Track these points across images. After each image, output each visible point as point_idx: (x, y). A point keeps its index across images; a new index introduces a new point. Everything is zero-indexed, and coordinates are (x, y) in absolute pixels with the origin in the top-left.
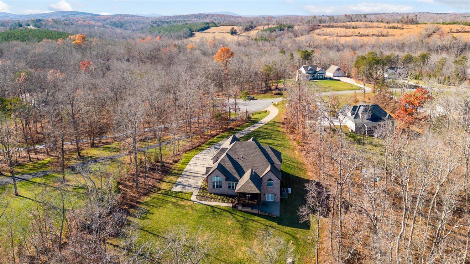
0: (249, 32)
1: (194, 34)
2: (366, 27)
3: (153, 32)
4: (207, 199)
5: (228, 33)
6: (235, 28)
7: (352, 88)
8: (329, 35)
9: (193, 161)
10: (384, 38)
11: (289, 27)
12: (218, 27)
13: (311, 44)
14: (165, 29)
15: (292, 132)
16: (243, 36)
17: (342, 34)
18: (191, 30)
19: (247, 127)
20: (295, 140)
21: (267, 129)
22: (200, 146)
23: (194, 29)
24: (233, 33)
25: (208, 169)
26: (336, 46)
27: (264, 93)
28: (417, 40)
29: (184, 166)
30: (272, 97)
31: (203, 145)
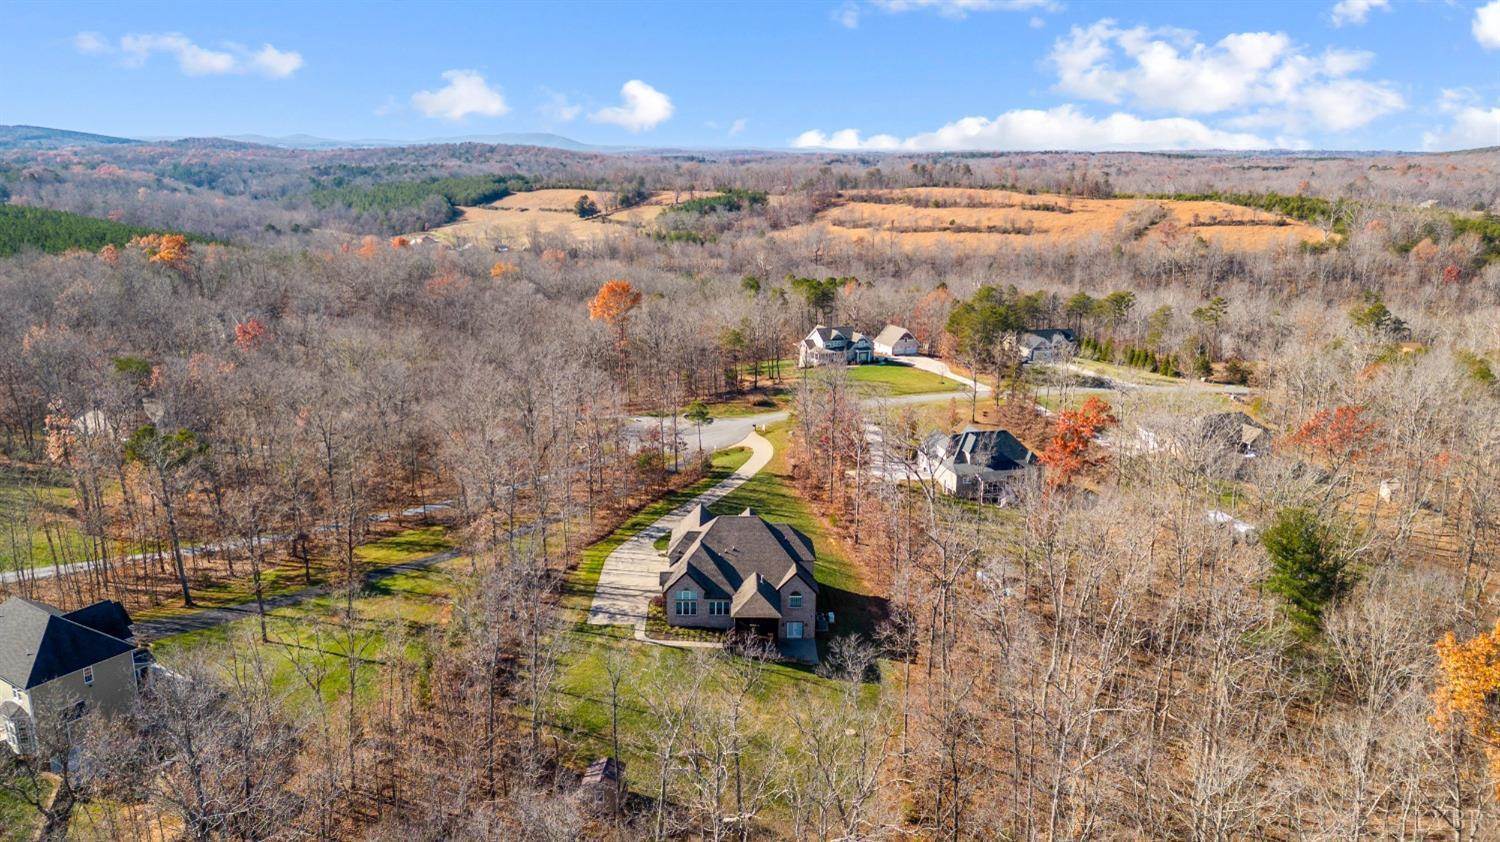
0: (635, 210)
1: (462, 213)
2: (972, 204)
3: (328, 204)
4: (668, 636)
5: (568, 211)
6: (593, 196)
7: (943, 385)
8: (869, 225)
9: (609, 564)
10: (1021, 237)
11: (754, 200)
12: (534, 193)
13: (819, 253)
14: (366, 196)
15: (815, 498)
16: (619, 222)
17: (907, 224)
18: (449, 199)
19: (707, 487)
20: (823, 515)
21: (754, 491)
22: (611, 532)
23: (461, 196)
24: (586, 211)
25: (664, 577)
26: (890, 261)
27: (726, 401)
28: (1107, 246)
29: (595, 576)
30: (748, 411)
31: (618, 531)
